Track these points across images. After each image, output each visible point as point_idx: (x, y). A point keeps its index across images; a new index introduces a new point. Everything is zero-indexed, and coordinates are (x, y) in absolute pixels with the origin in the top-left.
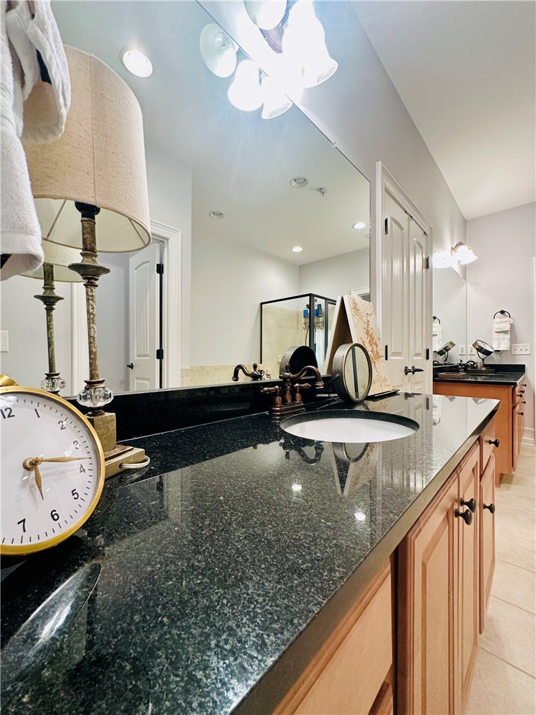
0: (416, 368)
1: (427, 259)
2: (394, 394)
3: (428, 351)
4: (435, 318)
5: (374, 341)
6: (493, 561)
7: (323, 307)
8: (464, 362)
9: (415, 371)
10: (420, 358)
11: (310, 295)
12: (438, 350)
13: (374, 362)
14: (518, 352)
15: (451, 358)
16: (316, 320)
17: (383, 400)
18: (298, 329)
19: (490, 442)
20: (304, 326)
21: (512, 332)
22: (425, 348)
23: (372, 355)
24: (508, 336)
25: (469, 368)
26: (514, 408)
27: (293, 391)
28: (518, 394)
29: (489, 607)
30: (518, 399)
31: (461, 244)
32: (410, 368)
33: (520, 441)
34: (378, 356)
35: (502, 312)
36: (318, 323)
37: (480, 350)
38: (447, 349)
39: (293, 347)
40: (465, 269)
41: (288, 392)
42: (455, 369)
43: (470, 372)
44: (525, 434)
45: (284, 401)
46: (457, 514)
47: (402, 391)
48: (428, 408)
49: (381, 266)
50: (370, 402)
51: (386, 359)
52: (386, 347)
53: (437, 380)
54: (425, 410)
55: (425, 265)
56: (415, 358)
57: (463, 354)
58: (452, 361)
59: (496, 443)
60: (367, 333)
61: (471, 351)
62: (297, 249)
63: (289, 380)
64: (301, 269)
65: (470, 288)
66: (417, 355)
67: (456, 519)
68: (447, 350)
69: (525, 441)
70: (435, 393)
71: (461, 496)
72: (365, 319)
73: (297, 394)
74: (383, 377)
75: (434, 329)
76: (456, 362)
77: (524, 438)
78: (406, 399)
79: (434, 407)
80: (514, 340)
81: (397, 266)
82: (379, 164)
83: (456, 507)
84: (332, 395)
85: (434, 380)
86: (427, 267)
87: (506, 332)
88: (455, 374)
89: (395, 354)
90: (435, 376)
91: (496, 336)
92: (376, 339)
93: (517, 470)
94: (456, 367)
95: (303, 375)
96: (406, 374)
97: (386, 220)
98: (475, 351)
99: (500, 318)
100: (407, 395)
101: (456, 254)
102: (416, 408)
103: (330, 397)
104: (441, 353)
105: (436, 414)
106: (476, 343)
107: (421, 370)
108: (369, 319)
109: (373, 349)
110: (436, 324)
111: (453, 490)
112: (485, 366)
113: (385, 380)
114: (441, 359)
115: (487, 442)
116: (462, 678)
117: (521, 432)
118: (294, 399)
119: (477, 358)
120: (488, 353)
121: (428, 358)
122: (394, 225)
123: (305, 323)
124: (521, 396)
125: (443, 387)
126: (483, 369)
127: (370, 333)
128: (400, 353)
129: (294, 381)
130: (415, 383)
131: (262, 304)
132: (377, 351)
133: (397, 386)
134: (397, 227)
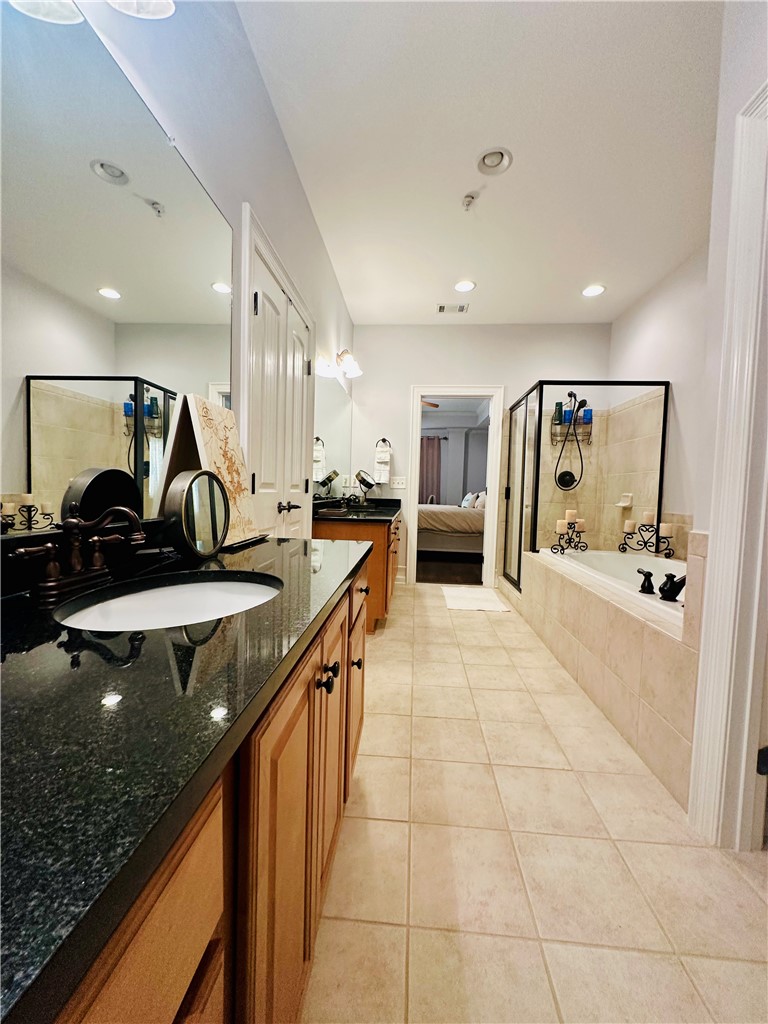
0: (292, 503)
1: (309, 363)
2: (262, 540)
3: (307, 481)
4: (318, 439)
5: (235, 468)
6: (362, 718)
7: (160, 402)
8: (347, 496)
9: (290, 507)
10: (298, 491)
11: (136, 379)
12: (320, 480)
13: (234, 498)
14: (395, 486)
15: (334, 490)
16: (146, 422)
17: (246, 551)
18: (113, 433)
19: (361, 590)
20: (125, 429)
21: (390, 463)
22: (304, 478)
23: (231, 488)
24: (388, 468)
25: (351, 503)
26: (389, 546)
27: (88, 551)
28: (393, 531)
29: (356, 768)
30: (393, 536)
31: (345, 352)
32: (285, 504)
33: (393, 581)
34: (240, 489)
35: (384, 440)
36: (152, 427)
37: (363, 482)
38: (329, 479)
39: (91, 470)
40: (351, 383)
41: (76, 553)
42: (336, 504)
43: (353, 507)
44: (399, 573)
45: (66, 569)
46: (319, 684)
47: (272, 535)
48: (306, 554)
49: (247, 359)
50: (227, 555)
51: (253, 492)
52: (254, 475)
53: (317, 519)
54: (302, 557)
55: (306, 371)
56: (292, 491)
57: (347, 486)
58: (335, 493)
59: (367, 591)
60: (225, 455)
61: (355, 483)
62: (109, 293)
63: (76, 531)
64: (119, 331)
65: (356, 409)
66: (295, 486)
67: (318, 692)
68: (331, 481)
69: (399, 580)
70: (315, 536)
71: (325, 662)
72: (221, 434)
73: (97, 554)
74: (247, 519)
75: (315, 454)
76: (339, 496)
77: (398, 577)
78: (279, 545)
79: (315, 550)
80: (392, 473)
81: (270, 362)
82: (246, 207)
83: (318, 677)
84: (165, 550)
85: (314, 519)
86: (309, 373)
87: (386, 463)
88: (336, 511)
89: (266, 485)
90: (315, 513)
91: (377, 466)
92: (238, 464)
93: (390, 613)
94: (339, 501)
95: (107, 522)
96: (280, 512)
97: (256, 295)
98: (358, 482)
99: (381, 447)
100: (281, 541)
101: (341, 363)
102: (292, 555)
103: (161, 553)
104: (324, 484)
105: (316, 560)
106: (359, 474)
107: (298, 507)
108: (228, 434)
109: (233, 478)
110: (318, 447)
111: (315, 657)
112: (367, 500)
113: (250, 522)
114: (323, 491)
115: (357, 590)
116: (323, 858)
117: (396, 570)
118: (88, 562)
119: (358, 491)
120: (369, 486)
121: (307, 491)
122: (267, 304)
123: (127, 426)
124: (395, 533)
125: (324, 528)
126: (365, 504)
127: (229, 455)
128: (272, 484)
129: (87, 532)
130: (291, 524)
131: (29, 379)
132: (238, 482)
133: (266, 530)
134: (271, 308)
